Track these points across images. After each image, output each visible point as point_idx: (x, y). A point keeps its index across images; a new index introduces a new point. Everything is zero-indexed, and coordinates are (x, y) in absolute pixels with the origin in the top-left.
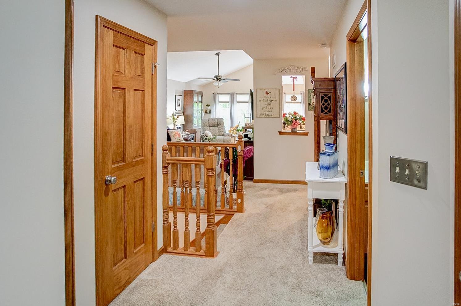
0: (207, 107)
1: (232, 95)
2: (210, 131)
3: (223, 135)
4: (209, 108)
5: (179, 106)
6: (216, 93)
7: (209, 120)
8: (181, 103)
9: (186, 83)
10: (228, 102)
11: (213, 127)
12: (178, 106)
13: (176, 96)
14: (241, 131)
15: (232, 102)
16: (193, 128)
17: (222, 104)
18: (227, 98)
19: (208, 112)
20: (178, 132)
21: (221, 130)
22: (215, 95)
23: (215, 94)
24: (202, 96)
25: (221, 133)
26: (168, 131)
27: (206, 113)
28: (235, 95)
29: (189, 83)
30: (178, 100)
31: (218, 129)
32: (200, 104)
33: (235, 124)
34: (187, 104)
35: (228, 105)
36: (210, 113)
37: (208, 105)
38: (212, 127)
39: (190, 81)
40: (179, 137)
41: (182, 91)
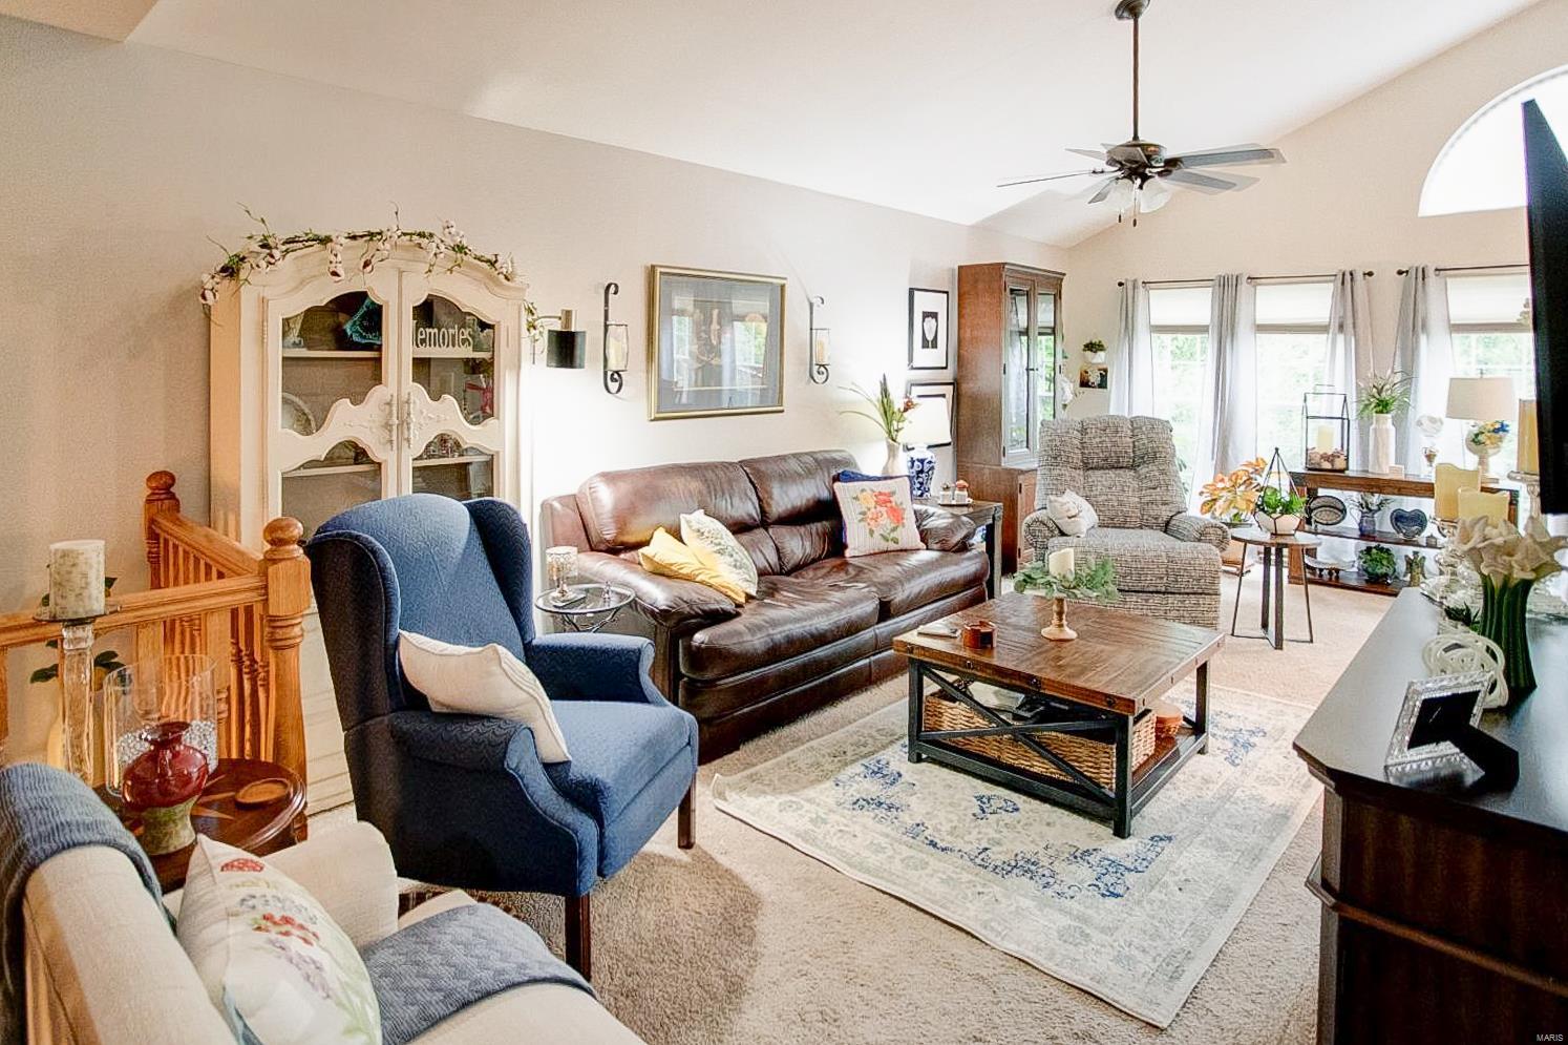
0: (1088, 353)
1: (1227, 288)
2: (1087, 498)
3: (1167, 523)
4: (1100, 358)
5: (935, 346)
6: (1135, 281)
7: (1083, 431)
8: (942, 328)
9: (973, 227)
10: (1202, 329)
11: (1111, 473)
12: (925, 345)
13: (911, 291)
14: (1287, 509)
15: (1225, 328)
16: (1006, 463)
17: (1167, 338)
18: (1197, 306)
19: (1094, 378)
20: (893, 493)
21: (1156, 495)
22: (1128, 292)
23: (1130, 286)
24: (1058, 297)
25: (1153, 511)
26: (837, 485)
27: (1084, 384)
28: (1244, 287)
29: (987, 229)
30: (926, 315)
31: (1135, 484)
32: (1047, 341)
33: (1244, 453)
34: (974, 339)
35: (1206, 345)
36: (1103, 385)
37: (1093, 347)
38: (1099, 473)
39: (995, 218)
40: (894, 530)
41: (953, 270)
